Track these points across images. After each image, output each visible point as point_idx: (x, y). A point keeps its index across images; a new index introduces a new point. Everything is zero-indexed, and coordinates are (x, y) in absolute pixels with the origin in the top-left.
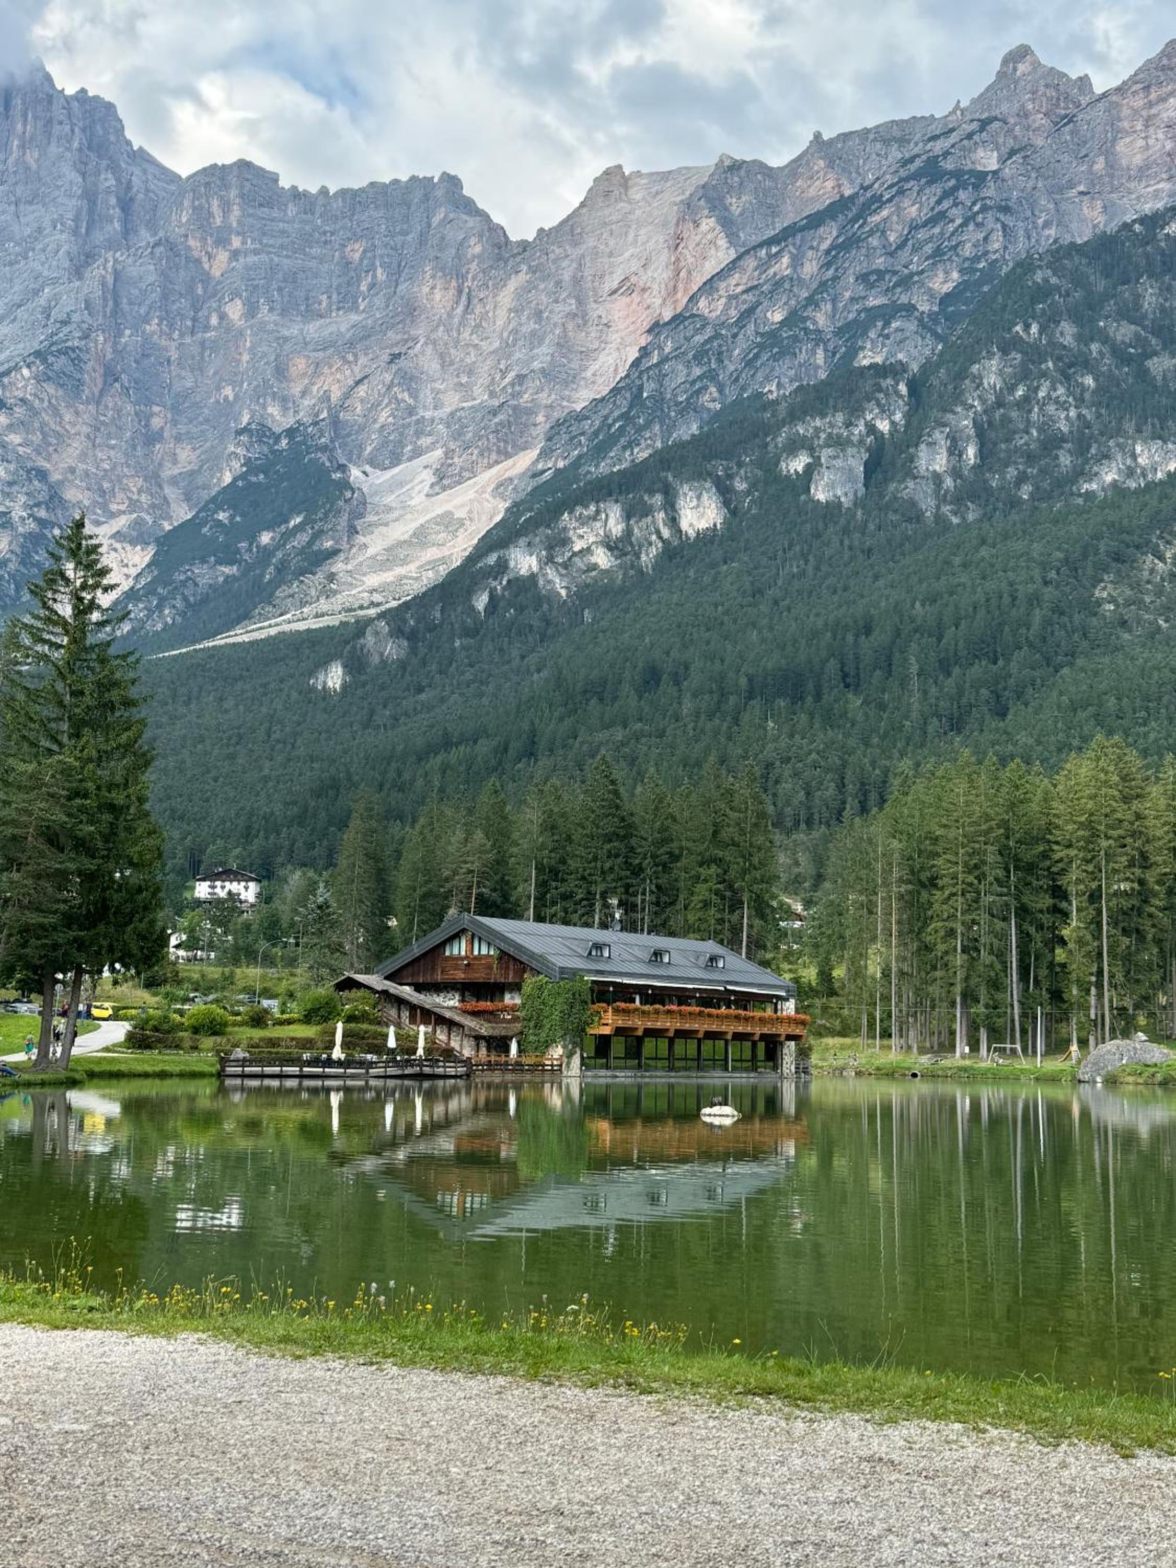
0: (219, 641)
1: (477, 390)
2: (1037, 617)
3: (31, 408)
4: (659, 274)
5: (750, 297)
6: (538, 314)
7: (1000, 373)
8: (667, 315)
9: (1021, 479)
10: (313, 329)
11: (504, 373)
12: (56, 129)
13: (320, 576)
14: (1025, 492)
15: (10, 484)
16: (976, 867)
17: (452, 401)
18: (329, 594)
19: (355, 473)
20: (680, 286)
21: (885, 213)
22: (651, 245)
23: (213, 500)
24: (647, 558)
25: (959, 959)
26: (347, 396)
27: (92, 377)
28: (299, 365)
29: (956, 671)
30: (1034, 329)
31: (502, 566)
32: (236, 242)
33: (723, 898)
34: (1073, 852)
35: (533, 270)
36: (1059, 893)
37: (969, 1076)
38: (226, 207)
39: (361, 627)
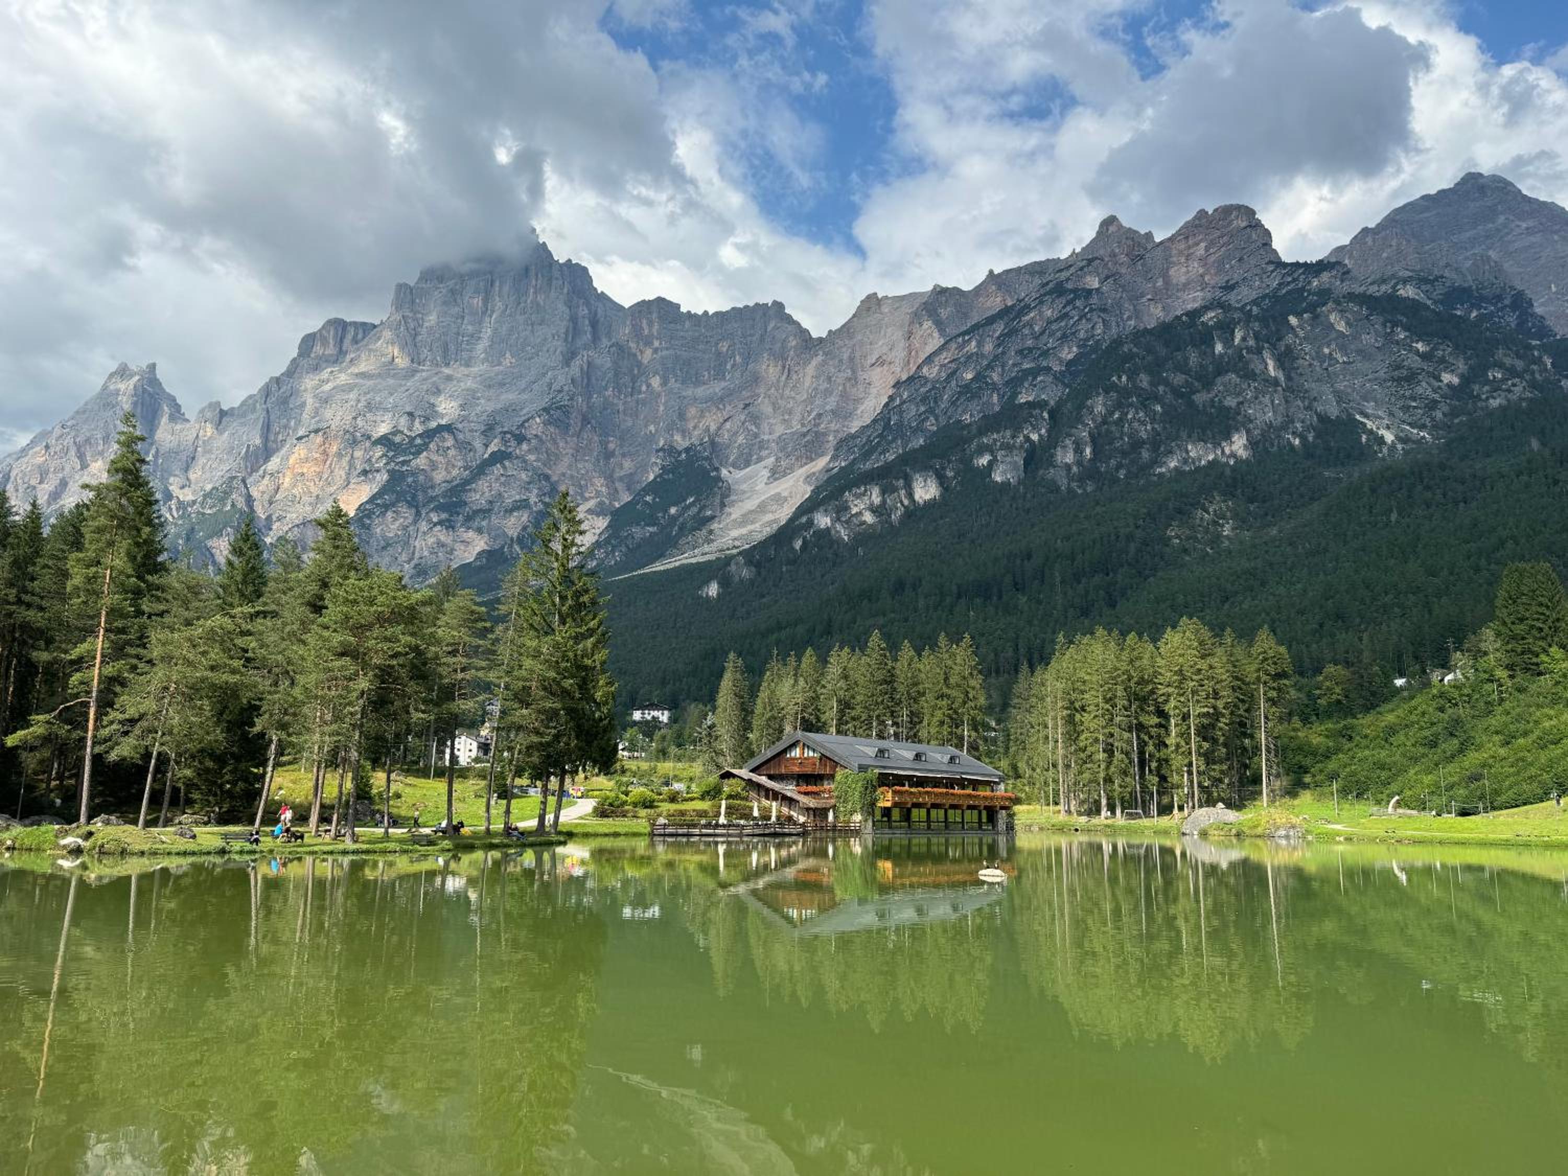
0: (647, 570)
1: (794, 423)
2: (1132, 547)
3: (541, 440)
4: (899, 354)
5: (953, 365)
6: (829, 379)
7: (1104, 405)
8: (904, 377)
9: (1119, 467)
10: (700, 391)
11: (809, 413)
12: (554, 282)
13: (704, 532)
14: (1122, 474)
15: (529, 483)
16: (1111, 699)
17: (780, 430)
18: (710, 542)
19: (724, 472)
20: (912, 361)
21: (1032, 315)
22: (894, 338)
23: (643, 489)
24: (895, 517)
25: (1102, 756)
26: (719, 428)
27: (575, 421)
28: (692, 411)
29: (1084, 580)
30: (1124, 378)
31: (810, 523)
32: (656, 344)
33: (951, 718)
34: (1170, 690)
35: (826, 354)
36: (1161, 713)
37: (1112, 831)
38: (650, 323)
39: (728, 560)
